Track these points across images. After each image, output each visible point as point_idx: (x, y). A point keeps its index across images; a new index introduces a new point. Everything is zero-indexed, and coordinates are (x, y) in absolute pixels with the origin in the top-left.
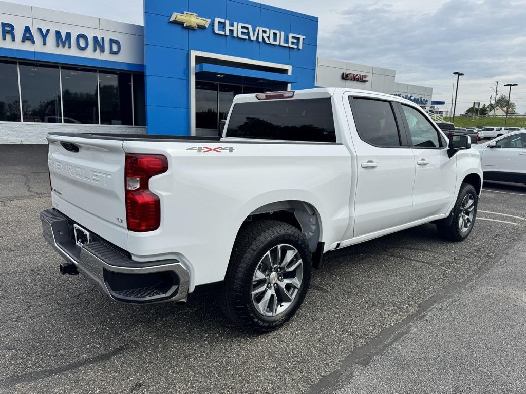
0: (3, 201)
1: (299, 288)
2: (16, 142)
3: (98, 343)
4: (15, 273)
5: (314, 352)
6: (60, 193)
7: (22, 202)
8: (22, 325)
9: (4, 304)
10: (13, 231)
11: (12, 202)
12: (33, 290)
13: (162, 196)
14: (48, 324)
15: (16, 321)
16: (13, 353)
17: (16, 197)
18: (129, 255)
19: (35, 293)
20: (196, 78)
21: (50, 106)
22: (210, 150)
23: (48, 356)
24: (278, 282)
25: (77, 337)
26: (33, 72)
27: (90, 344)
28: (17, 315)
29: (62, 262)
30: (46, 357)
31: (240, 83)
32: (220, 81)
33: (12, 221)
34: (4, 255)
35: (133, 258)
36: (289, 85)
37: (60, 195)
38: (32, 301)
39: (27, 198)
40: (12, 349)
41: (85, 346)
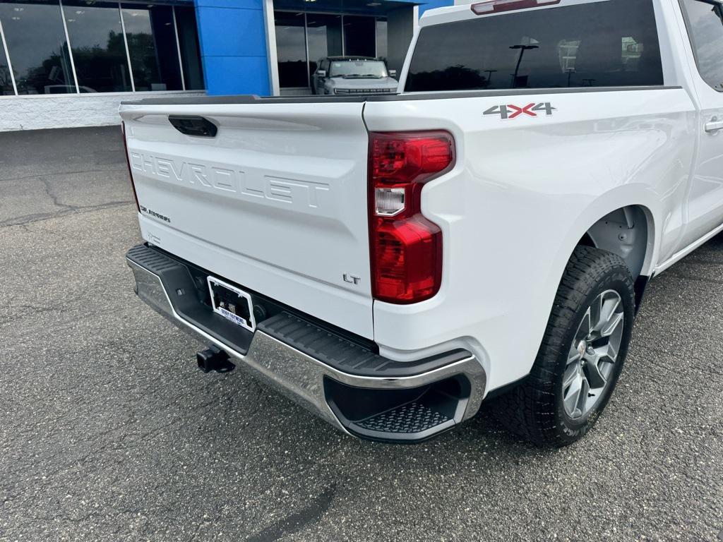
0: (22, 224)
1: (614, 361)
2: (13, 127)
3: (283, 485)
4: (86, 351)
5: (673, 477)
6: (166, 219)
7: (51, 223)
8: (133, 455)
9: (88, 415)
10: (56, 274)
11: (36, 224)
12: (126, 381)
13: (447, 223)
14: (179, 449)
15: (119, 447)
16: (141, 520)
17: (40, 215)
18: (373, 347)
19: (133, 387)
20: (275, 8)
21: (54, 68)
22: (519, 111)
23: (205, 520)
24: (587, 356)
25: (241, 474)
26: (17, 14)
27: (268, 488)
28: (117, 434)
29: (200, 349)
30: (203, 523)
31: (338, 11)
32: (308, 9)
33: (47, 257)
34: (56, 318)
35: (382, 352)
36: (416, 9)
37: (166, 222)
38: (133, 403)
39: (57, 215)
40: (136, 512)
41: (262, 492)
